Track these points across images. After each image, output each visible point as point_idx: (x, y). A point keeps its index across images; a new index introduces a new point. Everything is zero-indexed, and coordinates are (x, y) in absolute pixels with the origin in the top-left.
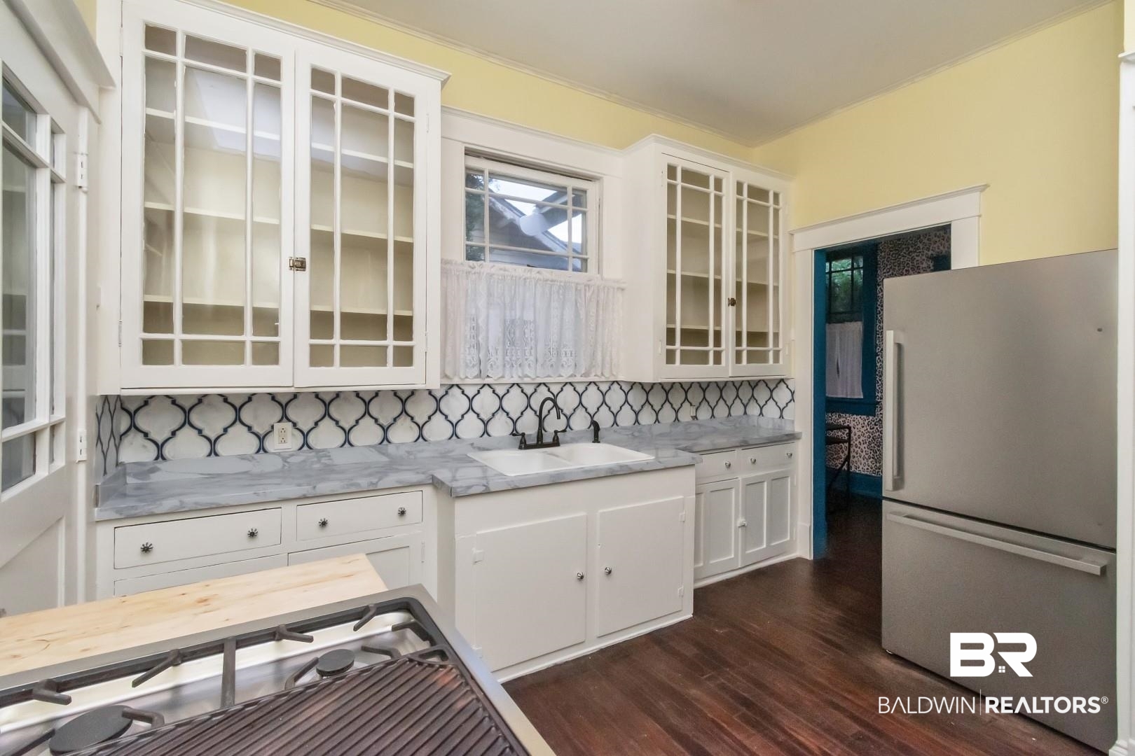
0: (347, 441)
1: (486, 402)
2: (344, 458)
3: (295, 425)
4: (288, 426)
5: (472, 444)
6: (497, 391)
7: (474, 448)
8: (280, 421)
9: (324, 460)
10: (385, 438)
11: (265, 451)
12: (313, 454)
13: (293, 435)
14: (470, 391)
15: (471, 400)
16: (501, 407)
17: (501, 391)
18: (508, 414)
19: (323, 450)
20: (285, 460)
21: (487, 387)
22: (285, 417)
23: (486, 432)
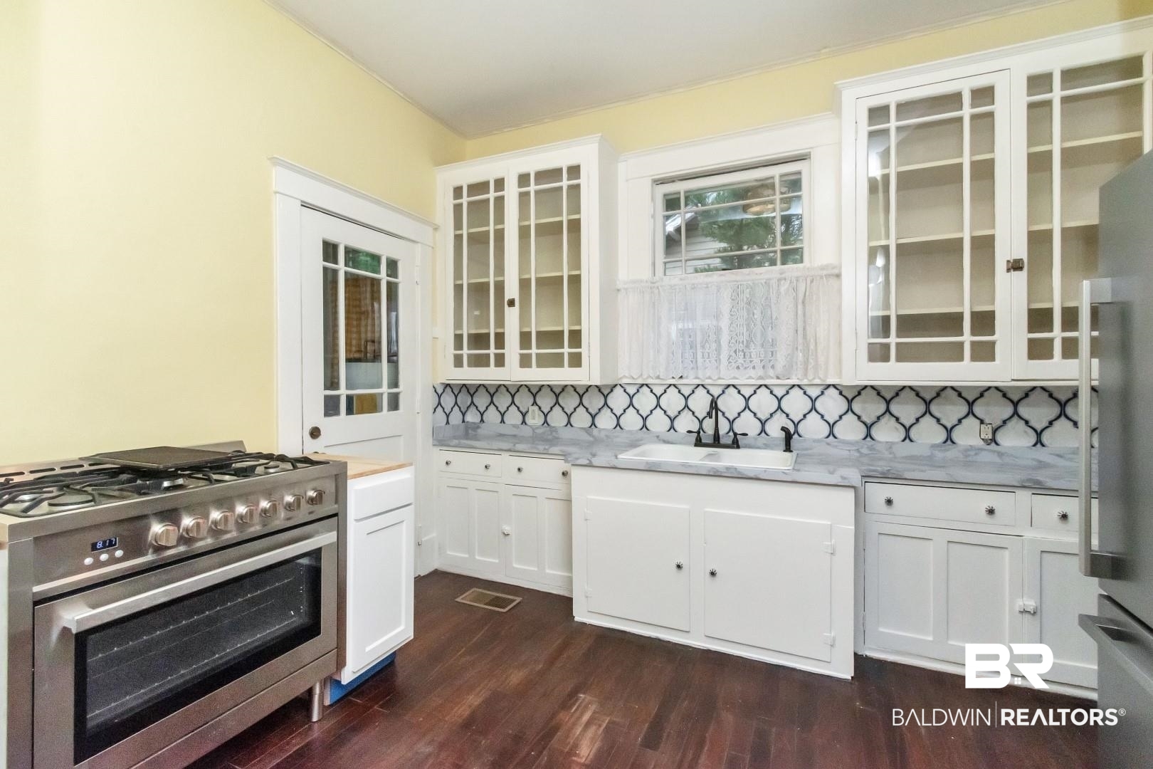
0: (569, 422)
1: (672, 401)
2: (566, 434)
3: (540, 408)
4: (536, 408)
5: (658, 437)
6: (682, 391)
7: (660, 440)
8: (532, 405)
9: (554, 434)
10: (593, 424)
11: (526, 424)
12: (548, 429)
13: (539, 415)
14: (658, 391)
15: (658, 399)
16: (686, 406)
17: (686, 391)
18: (693, 413)
19: (554, 427)
20: (533, 430)
21: (672, 387)
22: (535, 403)
23: (672, 427)
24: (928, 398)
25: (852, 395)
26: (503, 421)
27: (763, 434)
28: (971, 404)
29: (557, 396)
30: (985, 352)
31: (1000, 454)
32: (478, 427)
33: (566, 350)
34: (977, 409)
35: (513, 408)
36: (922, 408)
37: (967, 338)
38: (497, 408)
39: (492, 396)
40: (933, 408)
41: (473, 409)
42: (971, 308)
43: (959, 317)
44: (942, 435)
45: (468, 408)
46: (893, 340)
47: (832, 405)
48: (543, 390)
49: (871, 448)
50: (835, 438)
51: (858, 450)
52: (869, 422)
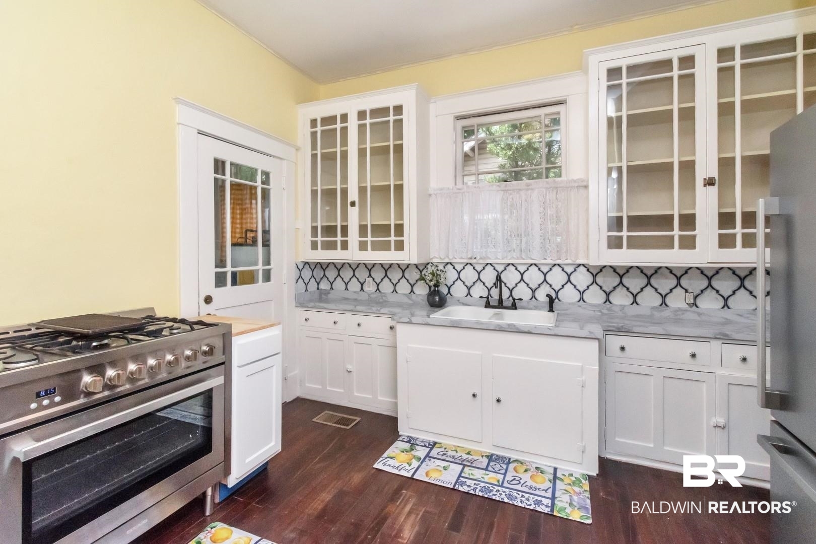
0: (395, 290)
1: (469, 275)
2: (393, 298)
3: (374, 279)
4: (371, 279)
5: (458, 300)
6: (476, 268)
7: (460, 303)
8: (368, 277)
9: (384, 298)
10: (412, 291)
11: (363, 291)
12: (380, 294)
13: (373, 284)
14: (459, 267)
15: (459, 273)
16: (479, 278)
17: (479, 268)
18: (484, 284)
19: (384, 293)
20: (369, 295)
21: (469, 265)
22: (370, 276)
23: (469, 294)
24: (649, 274)
25: (596, 273)
26: (347, 289)
27: (533, 299)
28: (679, 279)
29: (386, 271)
30: (689, 243)
31: (699, 314)
32: (329, 293)
33: (393, 238)
34: (684, 282)
35: (354, 279)
36: (645, 281)
37: (676, 232)
38: (343, 279)
39: (339, 271)
40: (653, 281)
41: (325, 279)
42: (679, 212)
43: (671, 217)
44: (659, 300)
45: (321, 279)
46: (625, 233)
47: (582, 279)
48: (376, 266)
49: (609, 310)
50: (584, 301)
51: (600, 311)
52: (608, 290)
